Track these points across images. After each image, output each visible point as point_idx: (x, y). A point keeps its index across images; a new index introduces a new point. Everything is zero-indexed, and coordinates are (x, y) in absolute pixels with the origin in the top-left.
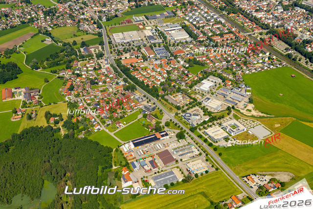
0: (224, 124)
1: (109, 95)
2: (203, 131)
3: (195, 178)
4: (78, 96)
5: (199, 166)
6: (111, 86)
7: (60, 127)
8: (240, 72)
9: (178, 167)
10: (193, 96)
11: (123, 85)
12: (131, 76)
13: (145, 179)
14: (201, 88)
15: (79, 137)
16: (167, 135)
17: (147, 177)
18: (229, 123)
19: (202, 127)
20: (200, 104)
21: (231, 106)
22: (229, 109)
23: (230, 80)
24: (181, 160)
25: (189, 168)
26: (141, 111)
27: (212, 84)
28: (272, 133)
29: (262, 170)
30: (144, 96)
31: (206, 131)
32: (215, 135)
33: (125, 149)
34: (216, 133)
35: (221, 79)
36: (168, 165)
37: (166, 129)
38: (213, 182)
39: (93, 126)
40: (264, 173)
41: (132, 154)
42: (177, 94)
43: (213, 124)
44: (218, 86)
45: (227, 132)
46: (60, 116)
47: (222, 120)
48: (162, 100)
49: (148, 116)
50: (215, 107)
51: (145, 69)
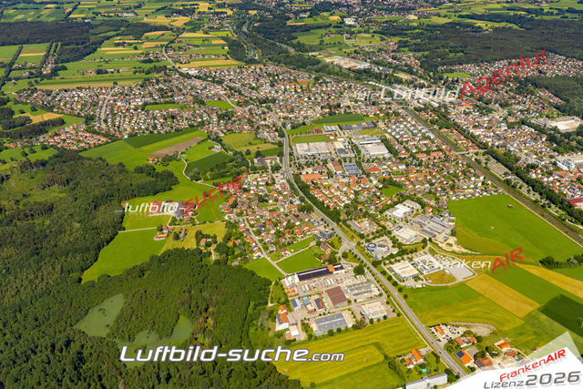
0: (416, 260)
1: (279, 216)
2: (388, 266)
3: (369, 325)
4: (240, 214)
5: (376, 310)
6: (283, 205)
7: (212, 250)
8: (445, 198)
9: (349, 310)
10: (382, 223)
11: (299, 205)
12: (310, 194)
13: (306, 322)
14: (394, 213)
15: (233, 264)
16: (342, 268)
17: (309, 320)
18: (422, 258)
19: (387, 262)
20: (390, 233)
21: (428, 238)
22: (424, 241)
23: (432, 207)
24: (355, 301)
25: (364, 311)
26: (316, 236)
27: (408, 210)
28: (474, 274)
29: (456, 319)
30: (322, 220)
31: (392, 266)
32: (402, 272)
33: (287, 282)
34: (404, 270)
35: (420, 204)
36: (337, 306)
37: (343, 261)
38: (391, 331)
39: (252, 252)
40: (458, 323)
41: (295, 289)
42: (363, 219)
43: (403, 259)
44: (415, 212)
45: (417, 269)
46: (214, 237)
47: (413, 255)
48: (343, 226)
49: (322, 245)
50: (408, 238)
51: (328, 187)
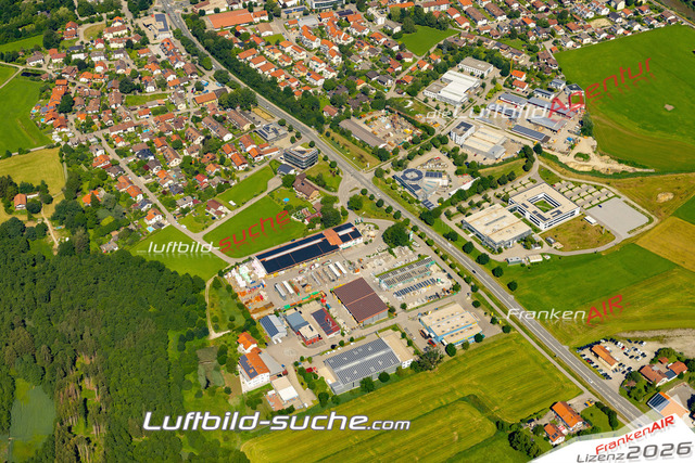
0: (518, 200)
1: (178, 122)
2: (458, 220)
3: (447, 358)
4: (87, 127)
5: (455, 323)
6: (181, 96)
7: (46, 221)
8: (549, 45)
9: (395, 328)
10: (421, 119)
11: (218, 93)
12: (239, 64)
13: (306, 365)
14: (443, 93)
15: (104, 248)
16: (356, 234)
17: (310, 360)
18: (531, 194)
19: (453, 210)
20: (443, 140)
21: (532, 146)
22: (526, 153)
23: (523, 69)
24: (404, 306)
25: (429, 329)
26: (275, 167)
27: (474, 82)
28: (651, 220)
29: (632, 325)
30: (282, 124)
31: (467, 219)
32: (494, 231)
33: (239, 279)
34: (495, 226)
35: (497, 66)
36: (367, 321)
37: (352, 217)
38: (496, 367)
39: (141, 215)
40: (638, 335)
41: (263, 293)
42: (376, 114)
43: (486, 199)
44: (490, 87)
45: (525, 221)
46: (43, 188)
47: (508, 187)
48: (333, 134)
49: (298, 184)
50: (486, 150)
51: (276, 43)
